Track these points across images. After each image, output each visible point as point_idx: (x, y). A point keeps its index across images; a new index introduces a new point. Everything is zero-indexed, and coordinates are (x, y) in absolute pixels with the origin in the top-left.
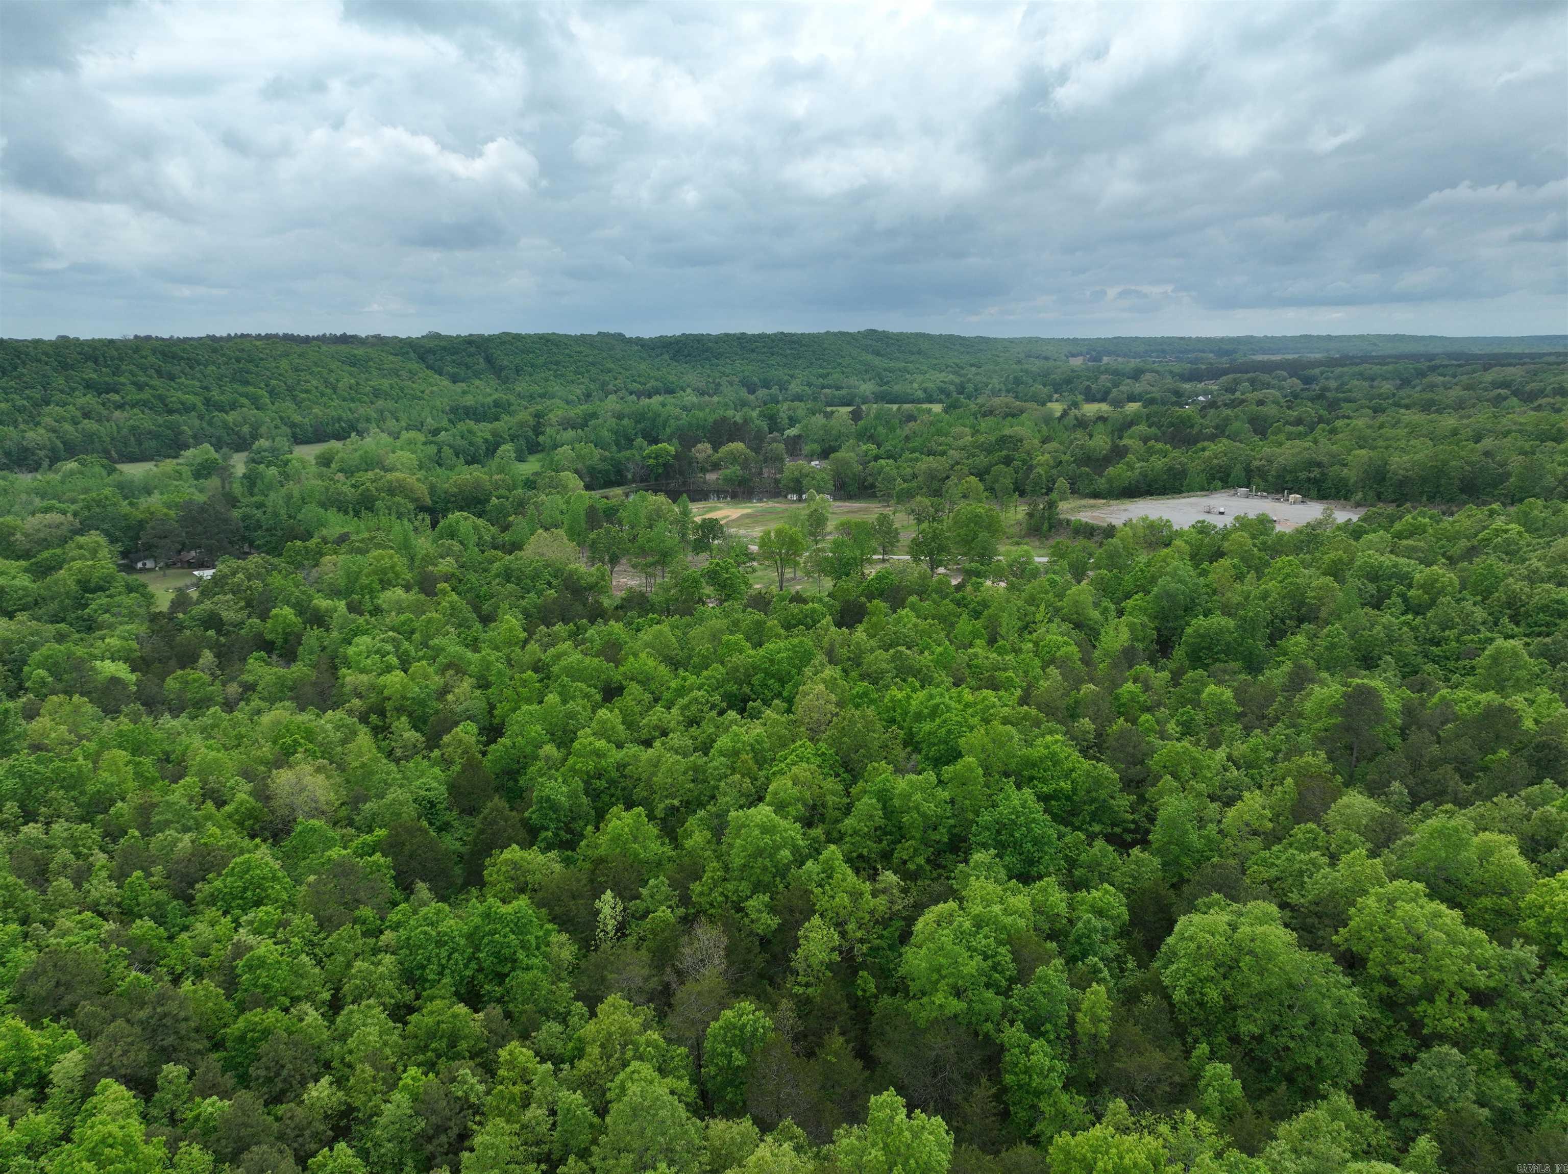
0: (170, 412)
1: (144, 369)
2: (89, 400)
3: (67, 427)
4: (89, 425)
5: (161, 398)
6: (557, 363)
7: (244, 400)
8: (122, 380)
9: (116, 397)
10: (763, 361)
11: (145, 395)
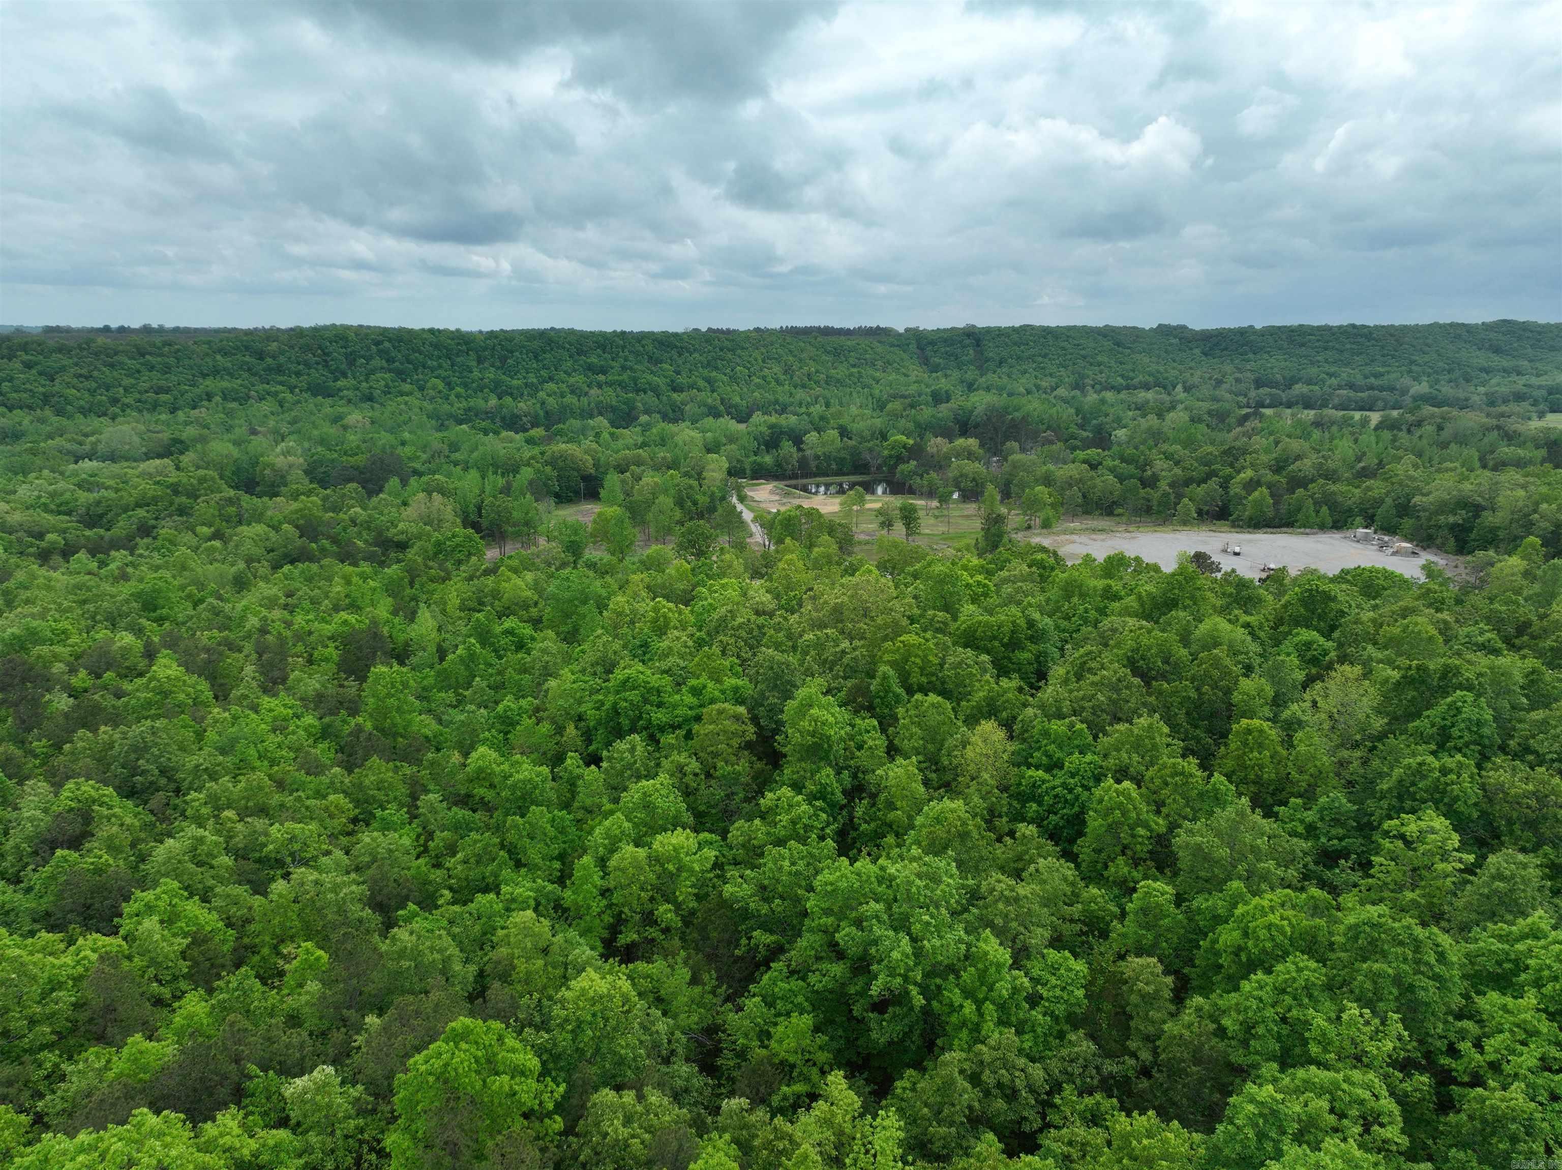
0: (637, 391)
1: (637, 354)
2: (578, 379)
3: (551, 400)
4: (570, 399)
5: (635, 380)
6: (1045, 356)
7: (701, 383)
8: (614, 364)
9: (601, 378)
10: (1306, 356)
11: (625, 377)
